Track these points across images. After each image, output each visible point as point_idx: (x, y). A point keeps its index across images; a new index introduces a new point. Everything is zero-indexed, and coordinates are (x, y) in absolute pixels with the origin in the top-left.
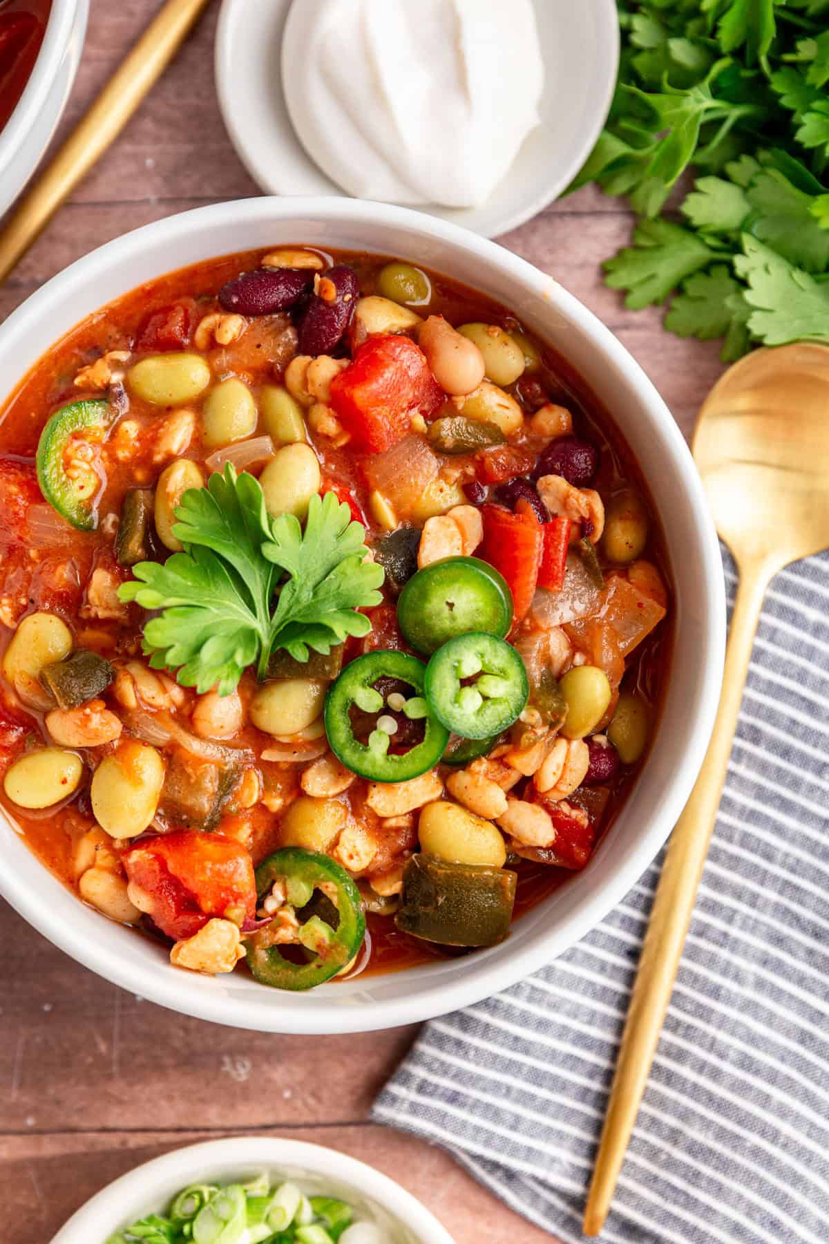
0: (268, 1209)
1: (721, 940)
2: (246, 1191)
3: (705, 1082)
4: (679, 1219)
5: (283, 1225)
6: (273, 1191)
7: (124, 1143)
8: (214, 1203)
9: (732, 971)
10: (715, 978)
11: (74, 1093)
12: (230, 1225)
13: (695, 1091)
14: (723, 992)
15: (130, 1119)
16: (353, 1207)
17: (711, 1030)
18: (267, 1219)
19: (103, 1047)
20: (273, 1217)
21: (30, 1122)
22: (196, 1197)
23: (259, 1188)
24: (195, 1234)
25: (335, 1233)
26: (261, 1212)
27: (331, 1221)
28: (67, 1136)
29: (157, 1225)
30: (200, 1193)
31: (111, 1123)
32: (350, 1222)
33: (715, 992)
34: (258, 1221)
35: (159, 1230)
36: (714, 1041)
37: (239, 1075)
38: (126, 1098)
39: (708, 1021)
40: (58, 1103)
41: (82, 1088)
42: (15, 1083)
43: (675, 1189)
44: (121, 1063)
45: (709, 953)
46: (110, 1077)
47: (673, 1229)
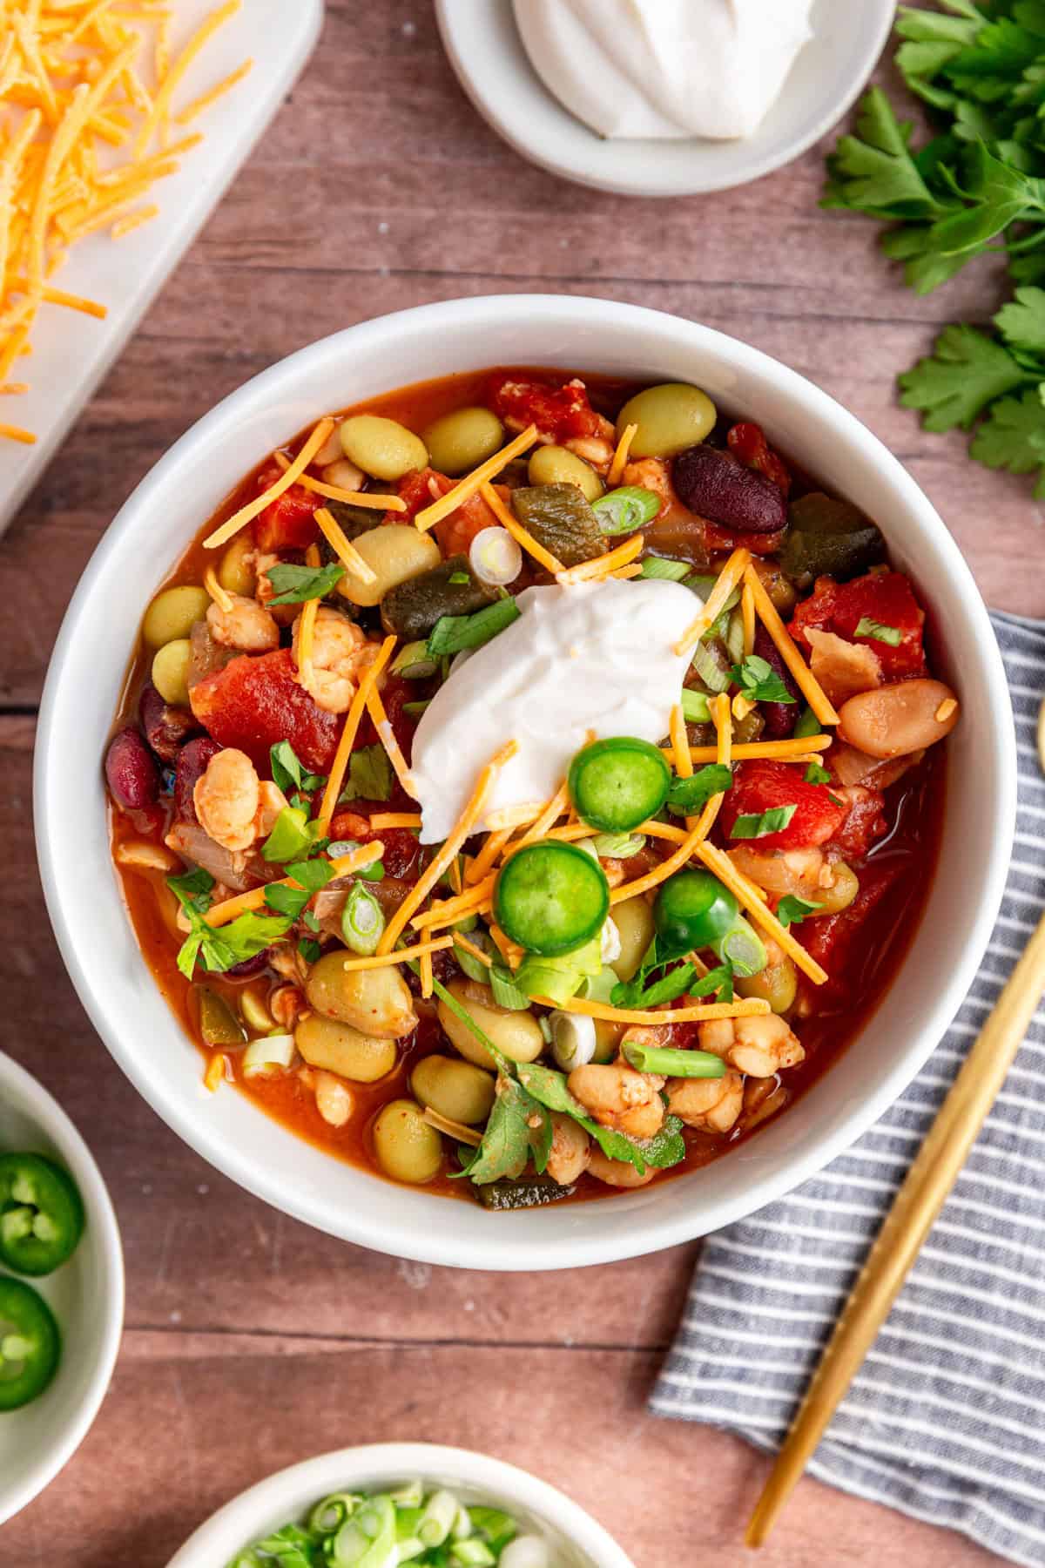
0: (420, 1523)
1: (1010, 1143)
2: (394, 1502)
3: (1019, 1307)
4: (1021, 1466)
5: (437, 1540)
6: (426, 1499)
7: (280, 1349)
8: (358, 1517)
9: (1028, 1177)
10: (1009, 1187)
11: (226, 1288)
12: (377, 1542)
13: (1011, 1319)
14: (1021, 1202)
15: (287, 1323)
16: (517, 1519)
17: (1015, 1247)
18: (420, 1534)
19: (263, 1239)
20: (427, 1532)
21: (176, 1317)
22: (338, 1508)
23: (410, 1498)
24: (337, 1552)
25: (496, 1548)
26: (412, 1526)
27: (492, 1534)
28: (217, 1337)
29: (293, 1539)
30: (342, 1504)
31: (268, 1324)
32: (514, 1536)
33: (1013, 1203)
34: (410, 1535)
35: (296, 1546)
36: (1021, 1257)
37: (416, 1281)
38: (286, 1297)
39: (1011, 1237)
40: (209, 1298)
41: (237, 1283)
42: (161, 1273)
43: (1009, 1434)
44: (283, 1258)
45: (998, 1160)
46: (269, 1273)
47: (1014, 1478)
